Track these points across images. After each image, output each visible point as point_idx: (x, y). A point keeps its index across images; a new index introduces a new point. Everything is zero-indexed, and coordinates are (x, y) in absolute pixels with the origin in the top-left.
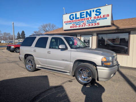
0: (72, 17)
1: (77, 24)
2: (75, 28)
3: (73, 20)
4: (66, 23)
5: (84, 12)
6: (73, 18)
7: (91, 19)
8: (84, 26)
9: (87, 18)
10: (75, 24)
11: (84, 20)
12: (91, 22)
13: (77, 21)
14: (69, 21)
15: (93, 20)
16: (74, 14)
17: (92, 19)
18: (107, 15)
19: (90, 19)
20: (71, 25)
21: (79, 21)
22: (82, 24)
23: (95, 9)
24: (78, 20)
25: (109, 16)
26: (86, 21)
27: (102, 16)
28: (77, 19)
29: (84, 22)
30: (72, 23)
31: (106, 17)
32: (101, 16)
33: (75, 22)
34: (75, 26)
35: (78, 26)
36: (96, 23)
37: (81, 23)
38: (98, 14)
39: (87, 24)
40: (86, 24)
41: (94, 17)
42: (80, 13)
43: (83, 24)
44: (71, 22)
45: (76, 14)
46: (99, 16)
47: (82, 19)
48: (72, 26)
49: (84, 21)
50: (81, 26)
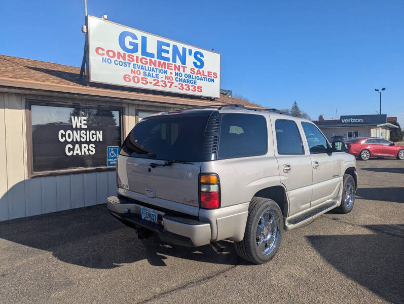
0: (131, 43)
1: (149, 75)
2: (140, 85)
3: (135, 55)
4: (105, 56)
5: (168, 45)
6: (135, 50)
7: (184, 71)
8: (168, 85)
9: (175, 66)
10: (142, 71)
11: (168, 68)
12: (186, 79)
13: (148, 65)
14: (119, 54)
15: (189, 76)
17: (188, 71)
18: (214, 73)
19: (181, 69)
20: (127, 70)
21: (155, 65)
22: (162, 76)
23: (194, 50)
24: (151, 61)
25: (216, 77)
26: (173, 72)
27: (206, 73)
28: (148, 58)
29: (169, 75)
30: (132, 65)
31: (213, 78)
32: (203, 71)
33: (140, 63)
34: (140, 77)
35: (150, 79)
36: (196, 86)
37: (160, 75)
38: (199, 64)
39: (176, 83)
40: (174, 81)
41: (191, 69)
42: (158, 42)
43: (167, 81)
44: (124, 58)
45: (144, 40)
46: (201, 70)
47: (162, 61)
48: (132, 75)
49: (169, 71)
50: (160, 83)
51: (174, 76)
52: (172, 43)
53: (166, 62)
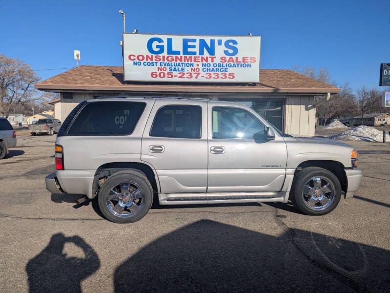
0: (158, 46)
1: (175, 70)
2: (166, 79)
3: (161, 55)
4: (137, 61)
5: (194, 41)
6: (162, 51)
7: (212, 61)
8: (194, 76)
9: (203, 58)
10: (168, 67)
11: (195, 61)
12: (215, 68)
13: (174, 61)
14: (147, 57)
15: (219, 65)
16: (164, 38)
17: (217, 61)
18: (251, 58)
19: (210, 60)
20: (154, 69)
21: (181, 60)
22: (188, 69)
23: (224, 39)
24: (177, 58)
25: (255, 61)
26: (200, 64)
27: (240, 59)
28: (174, 56)
29: (195, 67)
30: (158, 64)
31: (249, 63)
32: (237, 58)
33: (166, 61)
34: (166, 73)
35: (175, 73)
36: (227, 74)
37: (186, 68)
38: (231, 51)
39: (202, 73)
40: (201, 71)
41: (221, 58)
42: (184, 40)
43: (193, 72)
44: (152, 59)
45: (170, 41)
46: (234, 58)
47: (188, 56)
48: (158, 72)
49: (195, 64)
50: (186, 75)
51: (201, 67)
52: (198, 38)
53: (193, 56)
